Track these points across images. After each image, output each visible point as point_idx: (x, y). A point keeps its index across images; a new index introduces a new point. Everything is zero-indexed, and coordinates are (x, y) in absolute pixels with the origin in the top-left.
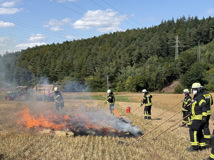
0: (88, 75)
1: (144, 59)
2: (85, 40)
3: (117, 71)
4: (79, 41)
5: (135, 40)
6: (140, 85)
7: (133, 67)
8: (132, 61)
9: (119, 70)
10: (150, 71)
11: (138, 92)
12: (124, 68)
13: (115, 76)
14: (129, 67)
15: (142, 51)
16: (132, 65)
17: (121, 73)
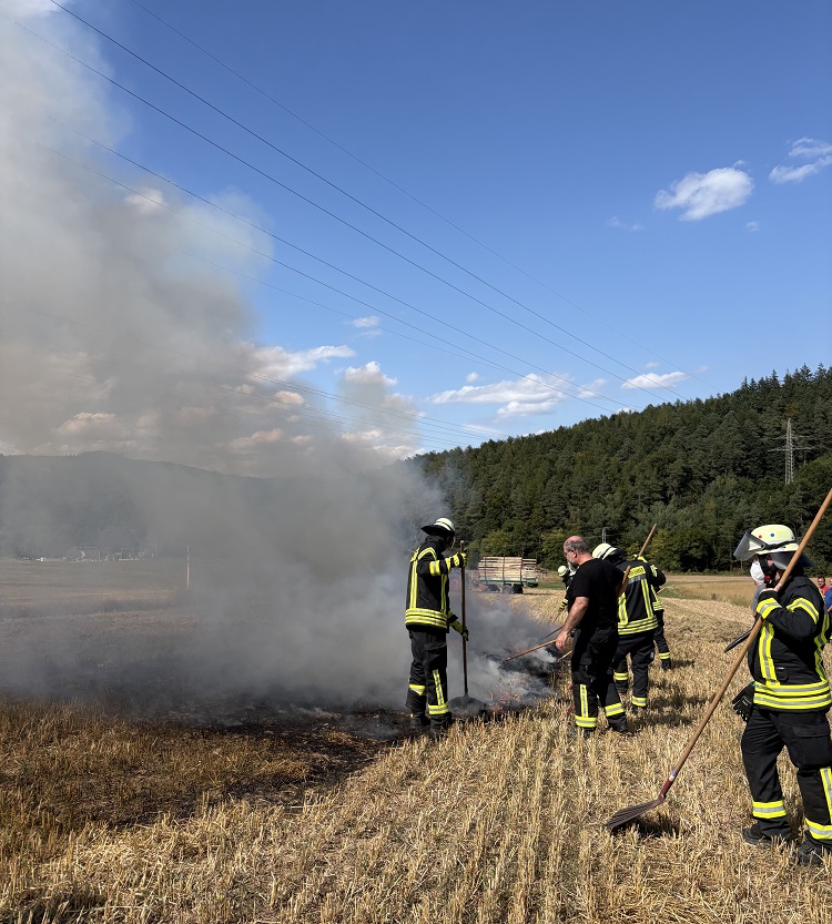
0: (550, 528)
1: (701, 483)
2: (538, 438)
3: (626, 516)
4: (522, 441)
5: (672, 433)
6: (692, 552)
7: (671, 506)
8: (665, 488)
9: (632, 513)
10: (718, 515)
11: (685, 571)
12: (645, 509)
13: (622, 529)
14: (659, 505)
15: (693, 463)
16: (666, 501)
17: (637, 522)
